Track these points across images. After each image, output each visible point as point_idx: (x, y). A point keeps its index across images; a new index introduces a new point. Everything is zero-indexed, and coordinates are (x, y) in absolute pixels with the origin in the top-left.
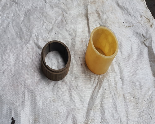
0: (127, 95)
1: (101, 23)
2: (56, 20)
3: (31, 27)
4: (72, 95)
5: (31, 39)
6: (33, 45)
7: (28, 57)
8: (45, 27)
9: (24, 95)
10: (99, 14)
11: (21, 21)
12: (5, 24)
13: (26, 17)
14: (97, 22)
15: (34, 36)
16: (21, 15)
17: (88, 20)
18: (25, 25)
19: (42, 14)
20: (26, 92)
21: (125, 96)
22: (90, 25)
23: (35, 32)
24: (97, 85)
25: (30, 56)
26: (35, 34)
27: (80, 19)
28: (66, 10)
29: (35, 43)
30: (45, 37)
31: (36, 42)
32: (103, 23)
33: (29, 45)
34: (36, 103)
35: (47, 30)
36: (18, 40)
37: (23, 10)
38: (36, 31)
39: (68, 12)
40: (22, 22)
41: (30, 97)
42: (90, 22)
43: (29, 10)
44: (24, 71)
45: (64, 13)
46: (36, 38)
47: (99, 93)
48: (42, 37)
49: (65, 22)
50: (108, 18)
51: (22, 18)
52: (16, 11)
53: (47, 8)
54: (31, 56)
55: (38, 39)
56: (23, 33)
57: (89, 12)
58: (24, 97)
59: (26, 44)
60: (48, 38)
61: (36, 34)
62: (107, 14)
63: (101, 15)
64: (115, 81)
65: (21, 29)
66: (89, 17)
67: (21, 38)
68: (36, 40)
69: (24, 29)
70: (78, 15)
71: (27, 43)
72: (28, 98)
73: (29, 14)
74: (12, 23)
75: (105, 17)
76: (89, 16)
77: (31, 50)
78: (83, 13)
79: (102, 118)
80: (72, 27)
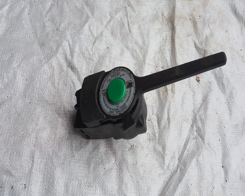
1: (197, 42)
2: (112, 18)
3: (62, 25)
4: (122, 182)
5: (60, 51)
6: (63, 61)
7: (49, 83)
8: (89, 28)
9: (33, 161)
12: (17, 10)
13: (56, 4)
15: (65, 44)
17: (173, 29)
18: (53, 20)
20: (37, 155)
23: (69, 37)
25: (53, 83)
26: (69, 41)
28: (133, 3)
29: (66, 59)
30: (87, 50)
31: (69, 57)
32: (201, 43)
34: (53, 182)
35: (92, 33)
36: (36, 47)
38: (71, 35)
39: (136, 8)
40: (47, 13)
41: (43, 167)
44: (39, 110)
45: (129, 8)
46: (70, 49)
47: (178, 190)
50: (212, 35)
54: (56, 84)
55: (72, 52)
57: (177, 13)
58: (32, 164)
59: (49, 58)
60: (91, 53)
62: (212, 26)
63: (200, 26)
66: (175, 25)
67: (42, 45)
68: (68, 53)
70: (155, 17)
71: (51, 57)
72: (40, 168)
74: (30, 11)
75: (207, 32)
77: (56, 71)
78: (166, 14)
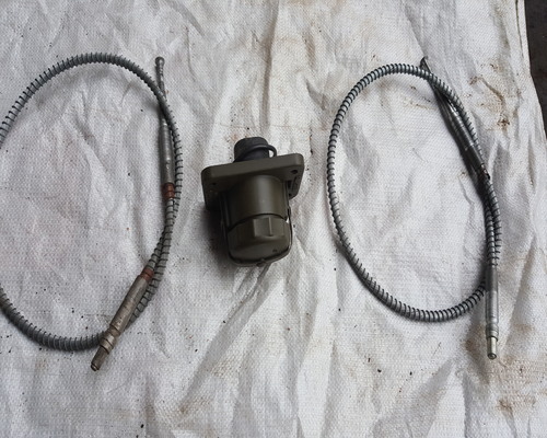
0: (346, 350)
10: (311, 49)
14: (299, 76)
16: (52, 22)
19: (119, 25)
21: (340, 350)
22: (273, 82)
42: (273, 72)
48: (101, 102)
49: (186, 64)
79: (237, 405)
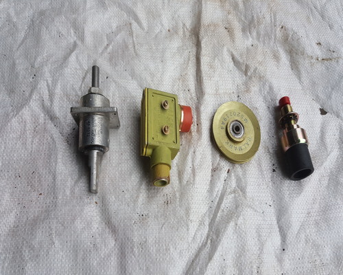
11: (19, 42)
24: (206, 243)
27: (176, 43)
33: (26, 113)
37: (28, 13)
43: (42, 13)
51: (22, 35)
52: (8, 15)
53: (88, 6)
56: (17, 78)
61: (50, 82)
64: (260, 236)
65: (14, 64)
69: (21, 66)
73: (40, 22)
76: (202, 33)
80: (152, 67)
